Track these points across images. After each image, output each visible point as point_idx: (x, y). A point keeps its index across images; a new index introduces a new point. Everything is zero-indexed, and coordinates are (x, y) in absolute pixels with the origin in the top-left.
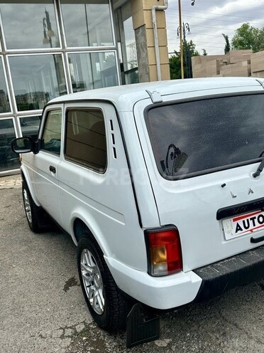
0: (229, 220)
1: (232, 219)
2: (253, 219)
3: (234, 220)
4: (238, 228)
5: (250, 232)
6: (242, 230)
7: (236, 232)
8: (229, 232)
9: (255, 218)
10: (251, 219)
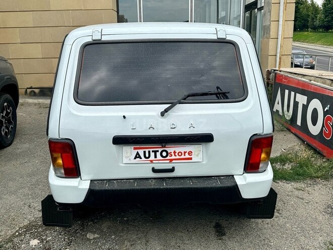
0: (129, 147)
1: (133, 147)
2: (155, 152)
3: (135, 149)
4: (138, 156)
5: (149, 162)
6: (141, 158)
7: (135, 158)
8: (127, 157)
9: (158, 151)
10: (153, 151)
